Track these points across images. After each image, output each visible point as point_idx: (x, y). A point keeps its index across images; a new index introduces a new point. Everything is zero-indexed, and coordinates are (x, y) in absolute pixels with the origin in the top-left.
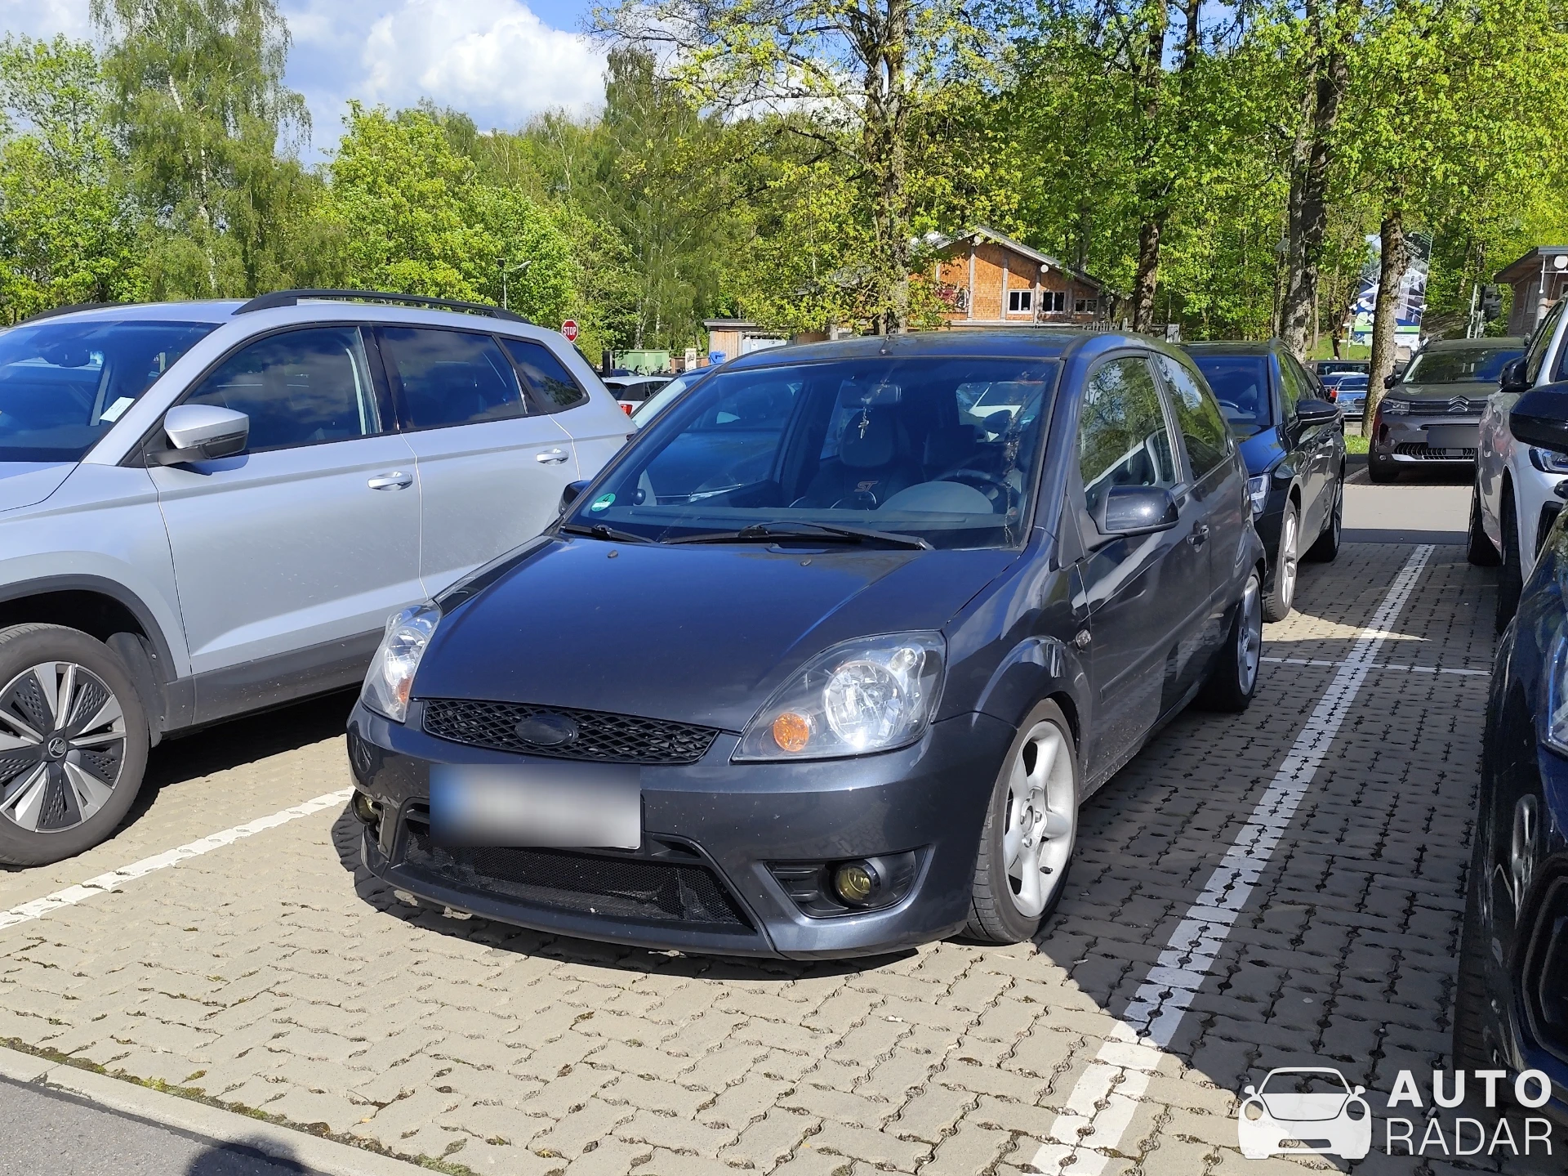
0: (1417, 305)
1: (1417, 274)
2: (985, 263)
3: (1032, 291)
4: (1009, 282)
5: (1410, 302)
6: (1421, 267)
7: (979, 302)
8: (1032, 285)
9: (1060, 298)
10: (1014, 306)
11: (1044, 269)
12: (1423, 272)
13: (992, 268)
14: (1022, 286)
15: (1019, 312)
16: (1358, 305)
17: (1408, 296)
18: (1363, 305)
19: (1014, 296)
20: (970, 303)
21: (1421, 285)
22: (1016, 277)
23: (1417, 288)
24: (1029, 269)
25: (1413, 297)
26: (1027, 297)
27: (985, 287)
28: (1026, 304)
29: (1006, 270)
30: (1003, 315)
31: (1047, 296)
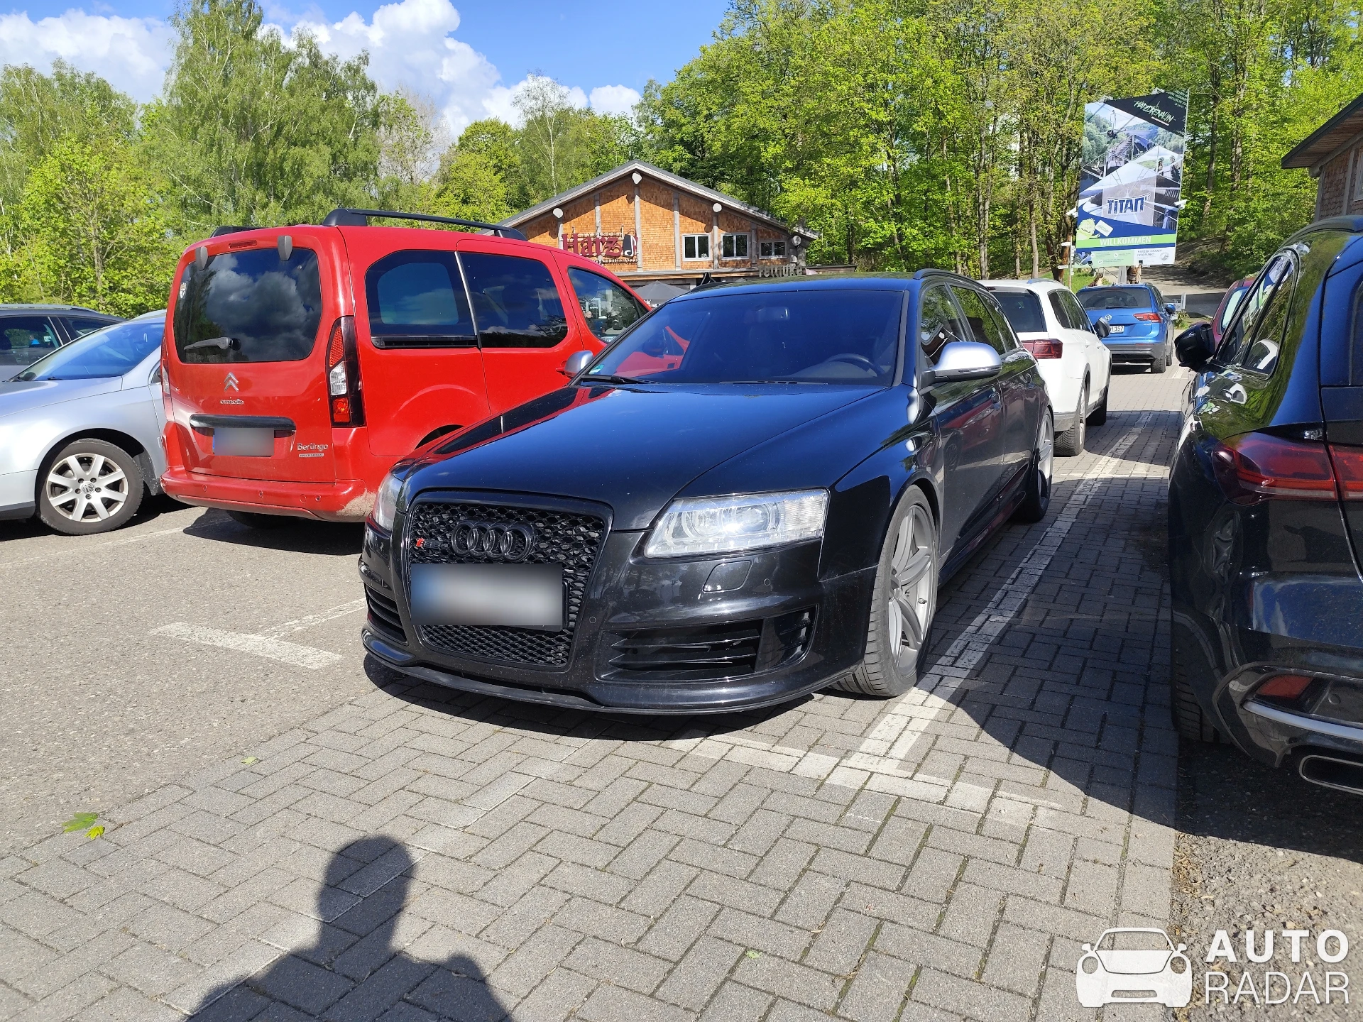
0: (1170, 201)
1: (1168, 154)
2: (652, 205)
3: (710, 235)
4: (681, 227)
5: (1159, 198)
6: (1173, 143)
7: (648, 248)
8: (709, 229)
9: (742, 242)
10: (690, 253)
11: (717, 208)
12: (1177, 150)
13: (661, 211)
14: (696, 230)
15: (697, 259)
16: (1080, 210)
17: (1155, 190)
18: (1086, 209)
19: (689, 241)
20: (639, 251)
21: (1175, 171)
22: (689, 220)
23: (1168, 176)
24: (697, 208)
25: (1162, 191)
26: (704, 241)
27: (656, 231)
28: (704, 250)
29: (677, 213)
30: (678, 263)
31: (727, 240)
